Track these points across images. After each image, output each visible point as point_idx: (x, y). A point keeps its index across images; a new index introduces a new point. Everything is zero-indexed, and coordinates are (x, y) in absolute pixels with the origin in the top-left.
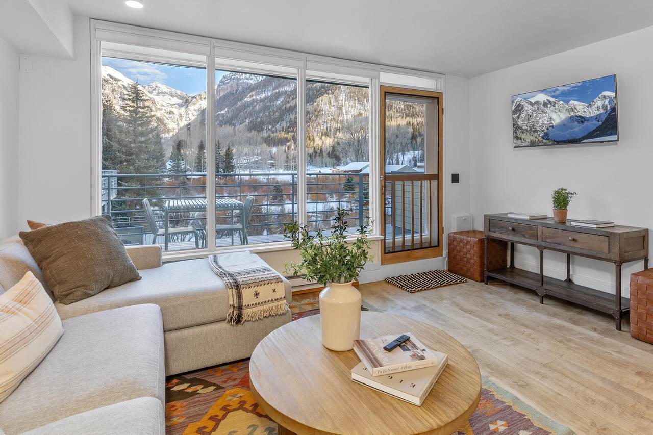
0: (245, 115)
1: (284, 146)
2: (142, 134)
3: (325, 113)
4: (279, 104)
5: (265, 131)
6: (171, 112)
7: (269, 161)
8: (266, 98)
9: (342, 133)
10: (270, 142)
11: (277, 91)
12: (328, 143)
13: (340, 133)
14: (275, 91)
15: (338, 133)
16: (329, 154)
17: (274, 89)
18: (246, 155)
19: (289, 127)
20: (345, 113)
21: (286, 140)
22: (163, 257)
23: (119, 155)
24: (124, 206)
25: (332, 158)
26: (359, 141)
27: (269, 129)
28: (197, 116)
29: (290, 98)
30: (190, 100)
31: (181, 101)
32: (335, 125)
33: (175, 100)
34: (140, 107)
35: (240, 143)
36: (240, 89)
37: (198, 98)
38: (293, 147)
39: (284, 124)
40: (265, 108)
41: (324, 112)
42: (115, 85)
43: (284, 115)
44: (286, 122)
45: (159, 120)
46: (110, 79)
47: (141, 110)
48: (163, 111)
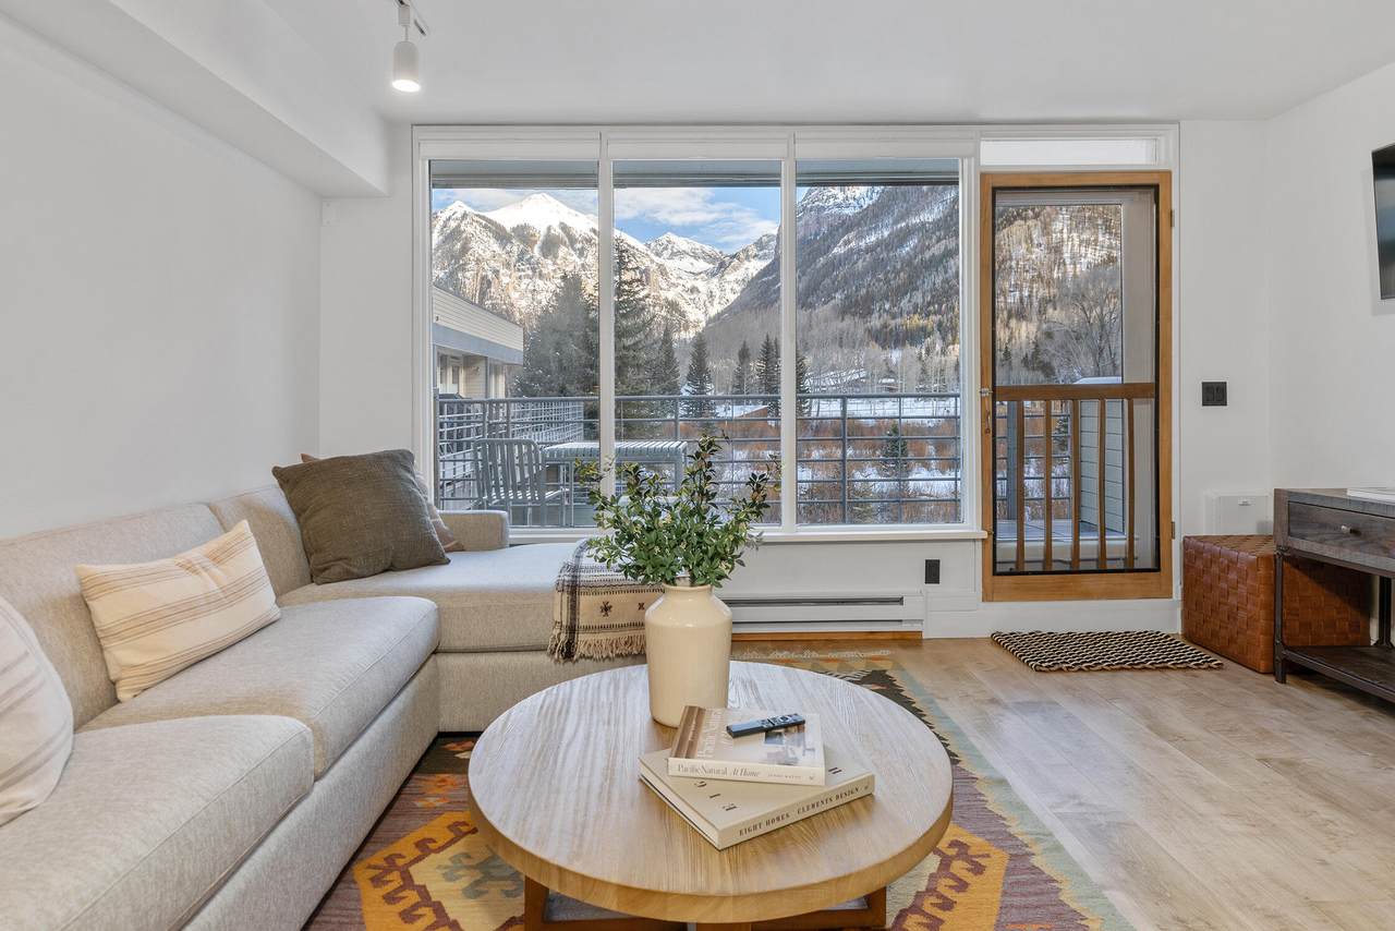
0: (833, 283)
1: (919, 346)
3: (1018, 264)
4: (908, 253)
5: (877, 315)
6: (694, 290)
7: (884, 381)
8: (878, 244)
9: (1062, 309)
10: (889, 338)
11: (903, 224)
12: (1024, 335)
13: (1055, 309)
14: (899, 226)
15: (1050, 311)
16: (1025, 361)
17: (896, 222)
18: (833, 368)
19: (929, 304)
20: (1068, 261)
21: (924, 332)
22: (511, 536)
25: (1033, 369)
26: (1103, 326)
27: (885, 310)
28: (741, 292)
29: (931, 238)
30: (727, 264)
31: (711, 266)
32: (1041, 291)
33: (702, 265)
34: (626, 282)
35: (822, 345)
36: (824, 229)
37: (742, 256)
38: (938, 348)
39: (918, 298)
40: (877, 265)
41: (1014, 263)
43: (918, 277)
44: (924, 293)
45: (673, 306)
47: (626, 287)
48: (680, 289)
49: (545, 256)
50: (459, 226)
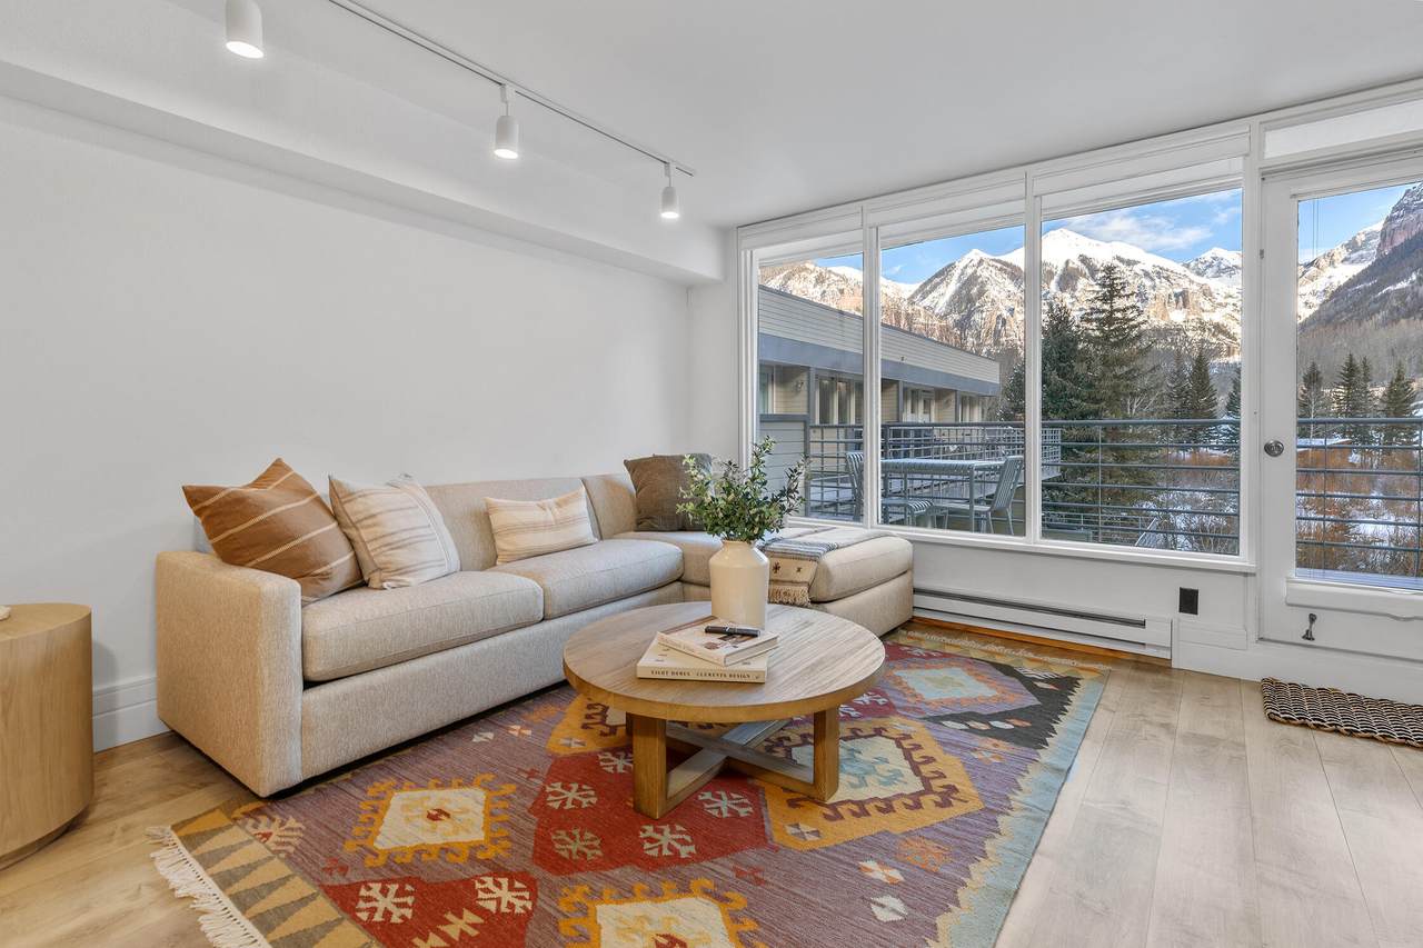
2: (1120, 362)
23: (1076, 402)
24: (1084, 494)
28: (1321, 305)
34: (1118, 310)
42: (1128, 273)
45: (1218, 328)
46: (1120, 264)
47: (1118, 315)
48: (1231, 307)
49: (1062, 290)
50: (976, 272)
